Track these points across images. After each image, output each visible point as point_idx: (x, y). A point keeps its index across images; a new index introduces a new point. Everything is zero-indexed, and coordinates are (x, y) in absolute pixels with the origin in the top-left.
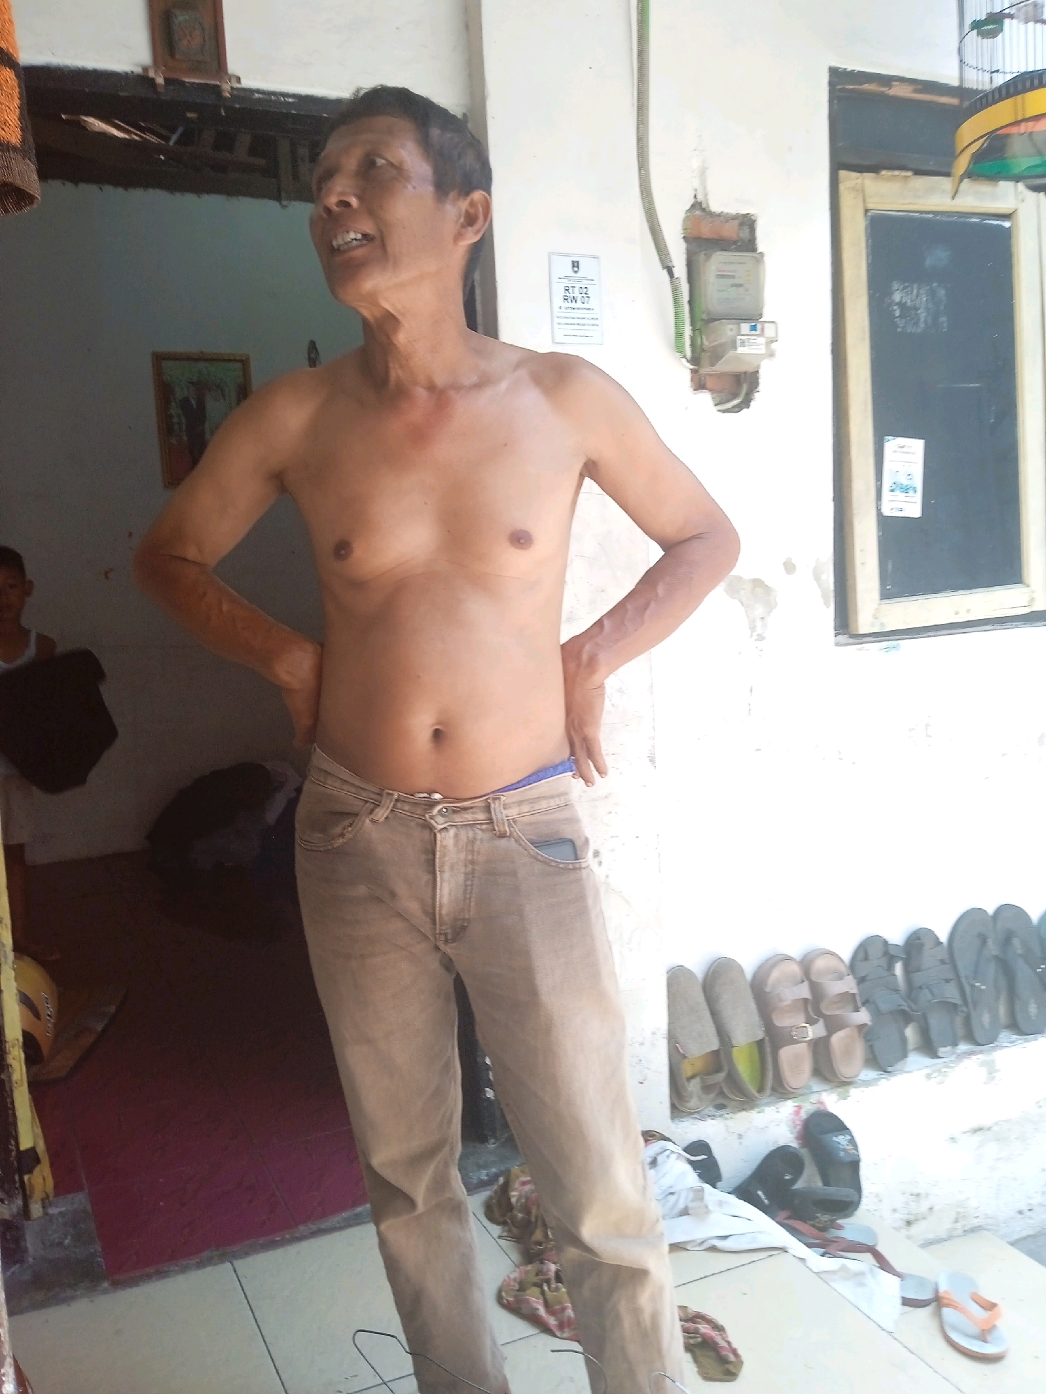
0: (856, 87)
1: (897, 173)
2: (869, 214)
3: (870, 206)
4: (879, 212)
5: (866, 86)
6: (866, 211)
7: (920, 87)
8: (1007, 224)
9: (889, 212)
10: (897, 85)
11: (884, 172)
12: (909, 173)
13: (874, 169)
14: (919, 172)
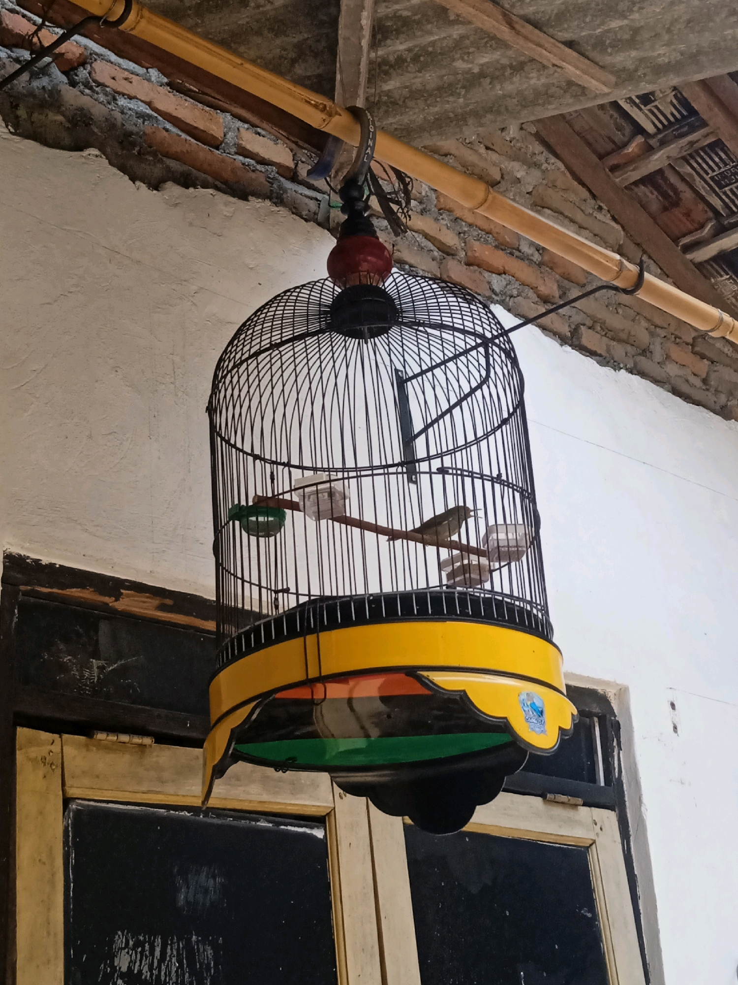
0: (55, 590)
1: (124, 738)
2: (73, 806)
3: (72, 792)
4: (92, 803)
5: (75, 592)
6: (67, 801)
7: (169, 602)
8: (319, 833)
9: (111, 805)
10: (128, 596)
11: (101, 736)
12: (147, 741)
13: (85, 729)
14: (162, 739)
